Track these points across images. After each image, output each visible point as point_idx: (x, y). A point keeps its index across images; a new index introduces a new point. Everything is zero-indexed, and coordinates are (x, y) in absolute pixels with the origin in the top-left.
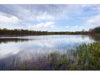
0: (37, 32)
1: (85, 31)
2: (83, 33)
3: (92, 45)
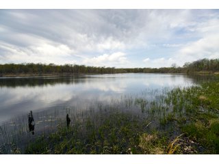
0: (99, 68)
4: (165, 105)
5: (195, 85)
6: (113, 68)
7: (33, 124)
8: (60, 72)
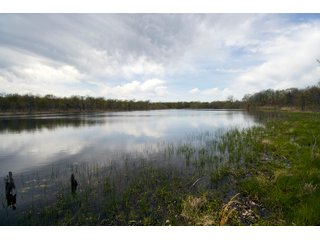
0: (125, 102)
1: (234, 101)
2: (230, 106)
3: (249, 131)
4: (218, 154)
5: (257, 125)
6: (147, 103)
7: (13, 192)
8: (63, 108)
